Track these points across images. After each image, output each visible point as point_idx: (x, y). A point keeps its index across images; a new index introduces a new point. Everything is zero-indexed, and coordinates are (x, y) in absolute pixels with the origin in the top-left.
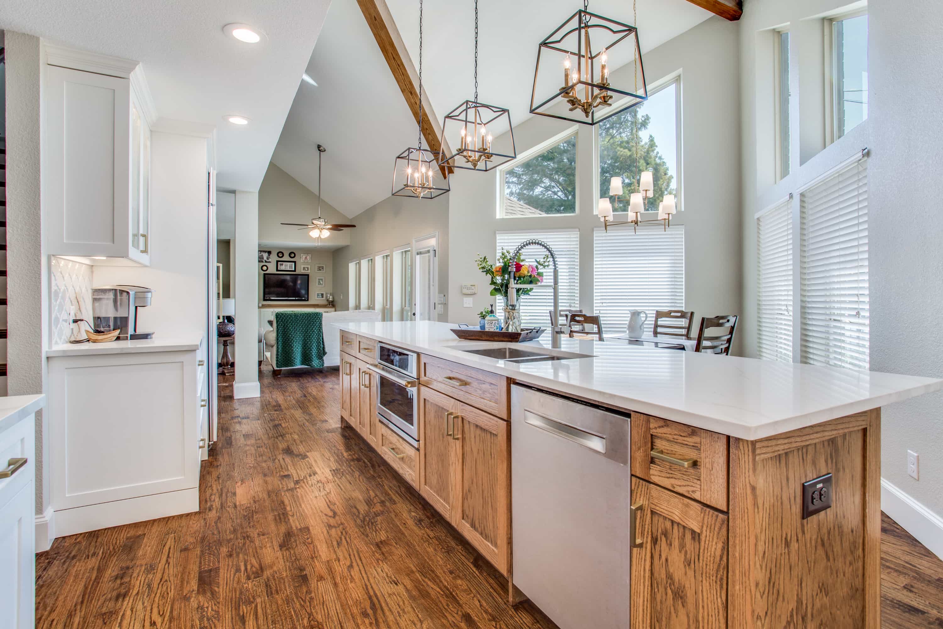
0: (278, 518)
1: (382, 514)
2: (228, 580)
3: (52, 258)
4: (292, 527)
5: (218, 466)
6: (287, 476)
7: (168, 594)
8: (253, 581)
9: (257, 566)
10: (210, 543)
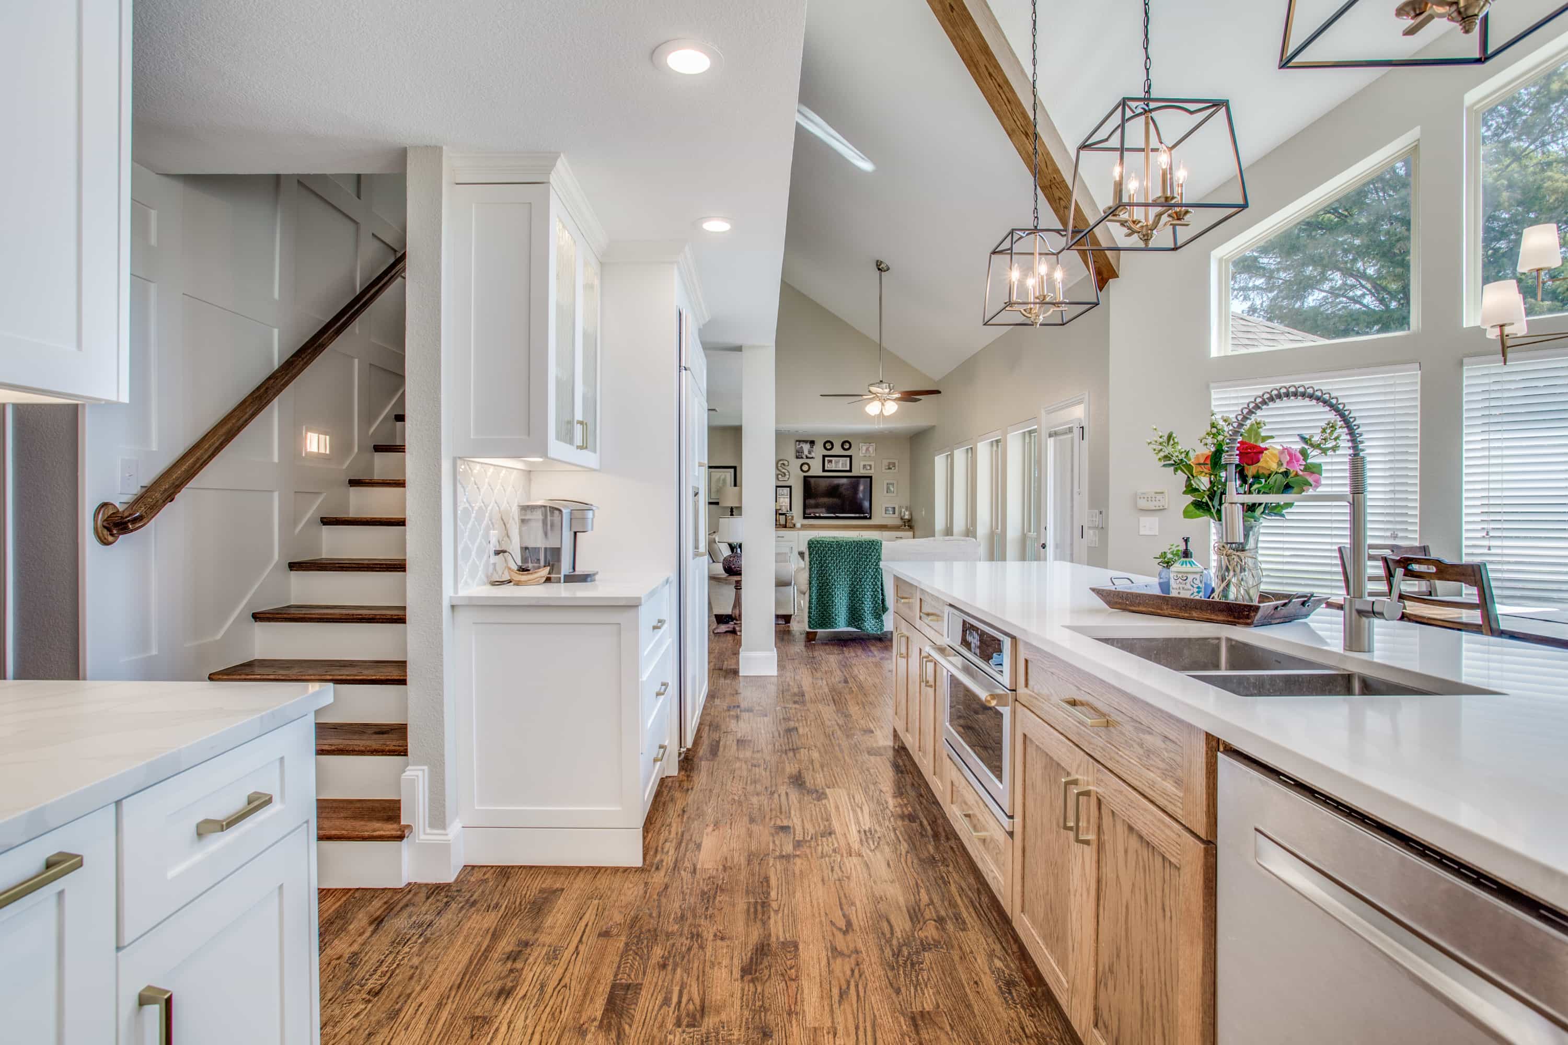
0: (752, 910)
1: (936, 946)
2: (649, 1015)
3: (459, 462)
4: (770, 935)
5: (688, 790)
6: (784, 829)
7: (561, 1012)
8: (684, 1032)
9: (697, 1001)
10: (641, 933)
